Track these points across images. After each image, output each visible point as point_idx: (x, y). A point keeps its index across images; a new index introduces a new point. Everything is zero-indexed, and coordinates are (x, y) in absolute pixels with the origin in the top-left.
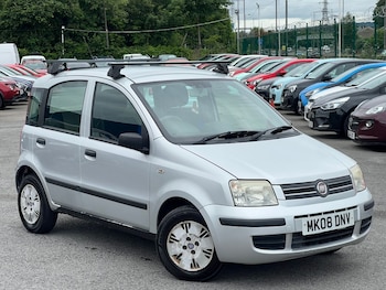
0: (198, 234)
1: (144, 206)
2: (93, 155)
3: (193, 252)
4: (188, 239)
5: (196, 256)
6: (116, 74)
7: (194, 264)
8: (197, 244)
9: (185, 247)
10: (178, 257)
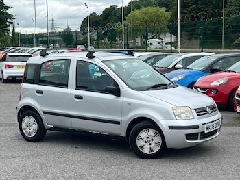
0: (153, 135)
1: (118, 123)
2: (81, 98)
3: (150, 144)
4: (148, 138)
5: (152, 146)
6: (90, 56)
7: (151, 150)
8: (152, 140)
9: (146, 142)
10: (142, 147)
